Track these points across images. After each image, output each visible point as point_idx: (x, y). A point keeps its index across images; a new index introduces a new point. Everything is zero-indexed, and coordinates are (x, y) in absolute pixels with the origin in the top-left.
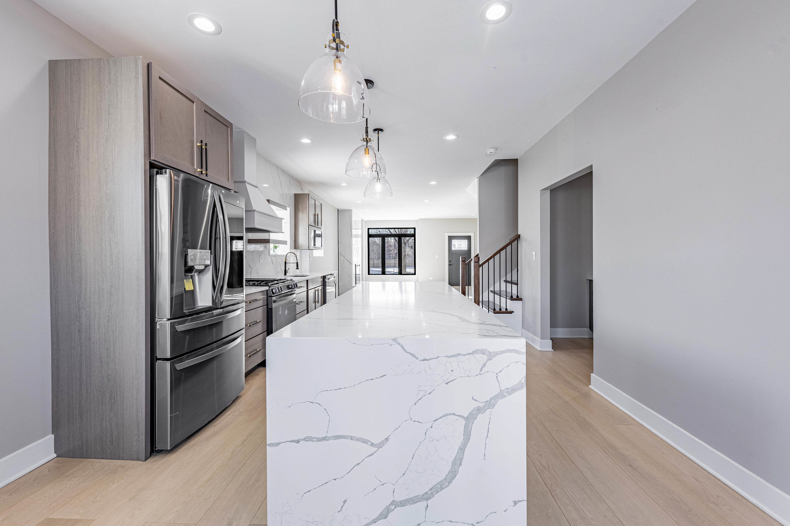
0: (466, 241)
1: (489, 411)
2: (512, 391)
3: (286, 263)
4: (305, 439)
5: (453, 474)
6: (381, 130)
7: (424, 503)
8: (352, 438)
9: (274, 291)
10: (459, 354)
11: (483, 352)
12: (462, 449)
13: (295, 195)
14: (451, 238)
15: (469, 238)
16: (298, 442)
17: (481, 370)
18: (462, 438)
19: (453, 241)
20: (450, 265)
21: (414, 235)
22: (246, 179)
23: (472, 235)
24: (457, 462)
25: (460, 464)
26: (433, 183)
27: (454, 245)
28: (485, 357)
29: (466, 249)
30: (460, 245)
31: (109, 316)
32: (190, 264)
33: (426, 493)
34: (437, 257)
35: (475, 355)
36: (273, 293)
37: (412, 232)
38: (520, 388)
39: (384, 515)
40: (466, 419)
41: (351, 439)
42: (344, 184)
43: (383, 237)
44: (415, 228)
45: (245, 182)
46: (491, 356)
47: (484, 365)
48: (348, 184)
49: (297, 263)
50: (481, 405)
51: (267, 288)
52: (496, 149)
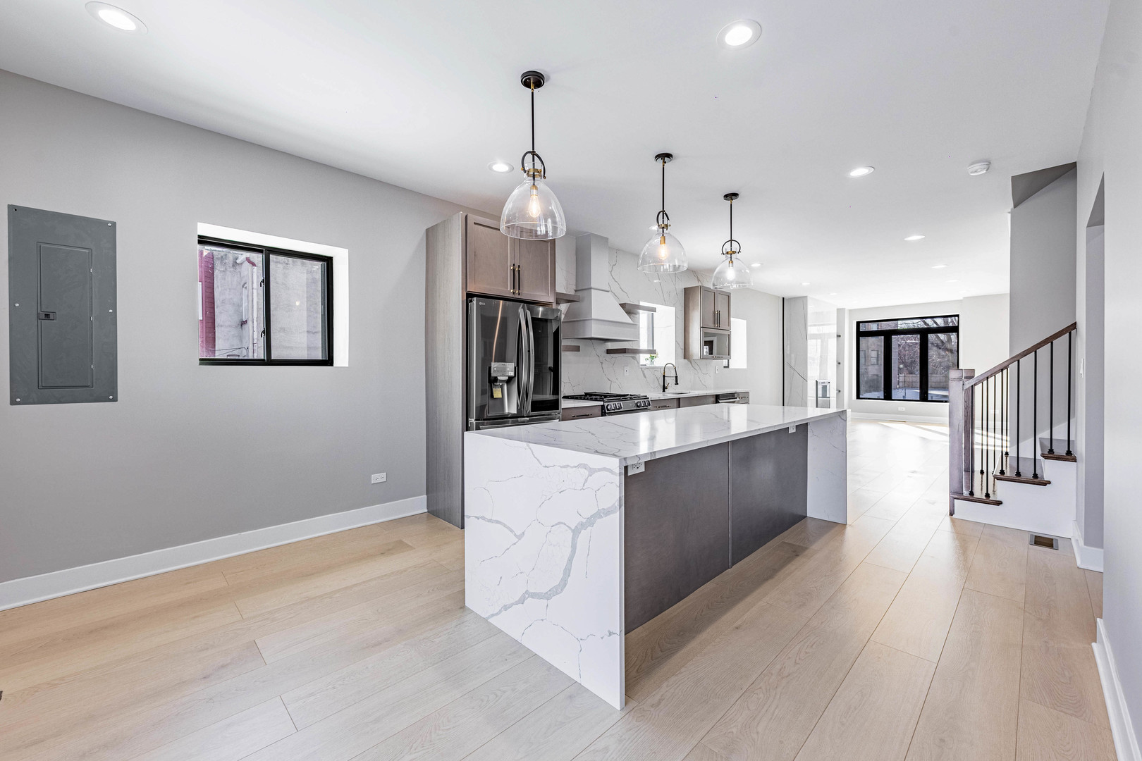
1: (589, 528)
2: (608, 512)
3: (664, 376)
4: (481, 518)
5: (564, 582)
6: (736, 195)
7: (545, 601)
8: (505, 525)
9: (609, 407)
10: (568, 466)
11: (585, 466)
12: (570, 560)
13: (686, 289)
17: (584, 485)
18: (570, 550)
21: (955, 329)
22: (592, 286)
24: (567, 572)
25: (569, 575)
26: (915, 238)
28: (587, 472)
32: (493, 375)
33: (547, 593)
35: (580, 469)
36: (608, 410)
37: (951, 323)
38: (614, 512)
39: (522, 601)
40: (573, 531)
42: (756, 265)
43: (888, 335)
44: (958, 317)
45: (591, 288)
46: (592, 471)
47: (586, 481)
48: (762, 264)
49: (676, 377)
50: (584, 521)
51: (602, 403)
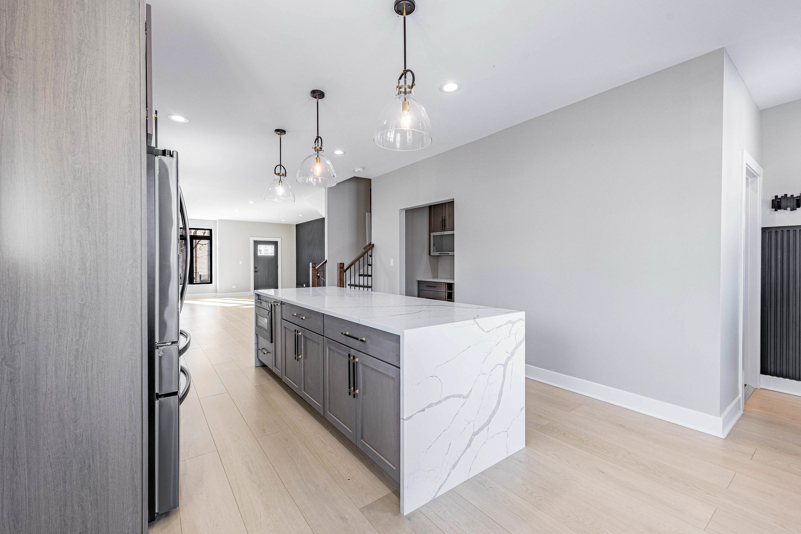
0: (273, 246)
2: (521, 343)
4: (428, 407)
5: (499, 403)
10: (501, 325)
11: (510, 322)
12: (502, 385)
14: (256, 243)
15: (275, 244)
16: (423, 410)
17: (510, 333)
18: (502, 378)
19: (259, 246)
20: (255, 272)
21: (210, 238)
23: (279, 240)
24: (500, 394)
27: (260, 250)
28: (511, 325)
29: (273, 255)
30: (266, 251)
31: (77, 350)
33: (488, 420)
34: (241, 263)
35: (507, 325)
37: (207, 234)
38: (523, 341)
40: (504, 366)
41: (454, 397)
44: (211, 230)
47: (511, 330)
50: (510, 355)
52: (363, 169)
